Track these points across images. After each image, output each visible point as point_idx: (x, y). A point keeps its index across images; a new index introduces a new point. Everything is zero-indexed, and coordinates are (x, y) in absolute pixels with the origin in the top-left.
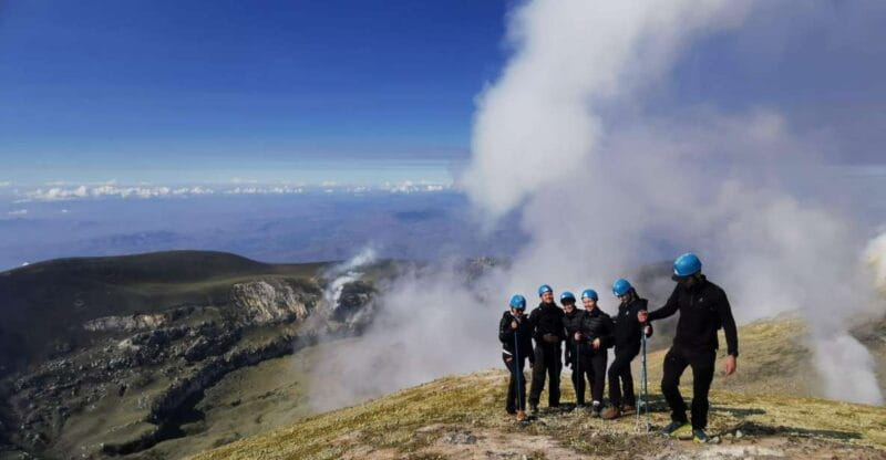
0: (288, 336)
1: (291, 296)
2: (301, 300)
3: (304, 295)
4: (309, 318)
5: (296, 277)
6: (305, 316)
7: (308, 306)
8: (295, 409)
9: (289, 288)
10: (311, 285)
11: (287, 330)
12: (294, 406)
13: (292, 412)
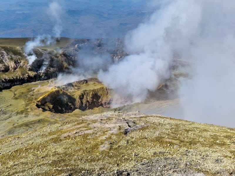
0: (5, 79)
1: (6, 57)
2: (12, 59)
3: (13, 56)
4: (17, 70)
5: (8, 46)
6: (15, 69)
7: (16, 62)
8: (10, 119)
9: (4, 52)
10: (18, 50)
11: (4, 75)
12: (10, 117)
13: (8, 121)
